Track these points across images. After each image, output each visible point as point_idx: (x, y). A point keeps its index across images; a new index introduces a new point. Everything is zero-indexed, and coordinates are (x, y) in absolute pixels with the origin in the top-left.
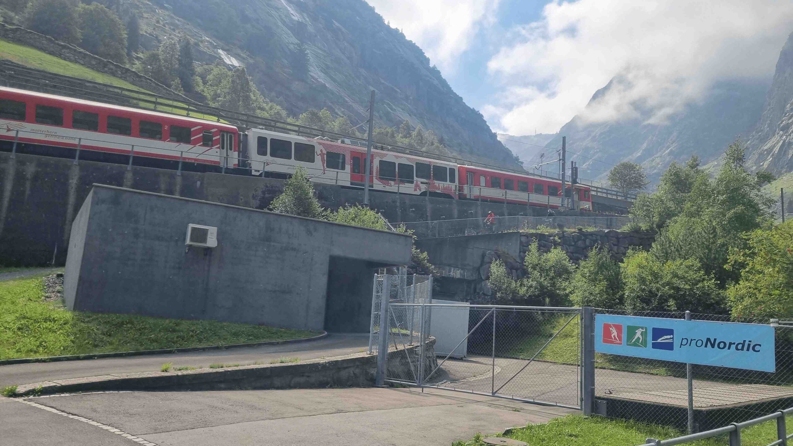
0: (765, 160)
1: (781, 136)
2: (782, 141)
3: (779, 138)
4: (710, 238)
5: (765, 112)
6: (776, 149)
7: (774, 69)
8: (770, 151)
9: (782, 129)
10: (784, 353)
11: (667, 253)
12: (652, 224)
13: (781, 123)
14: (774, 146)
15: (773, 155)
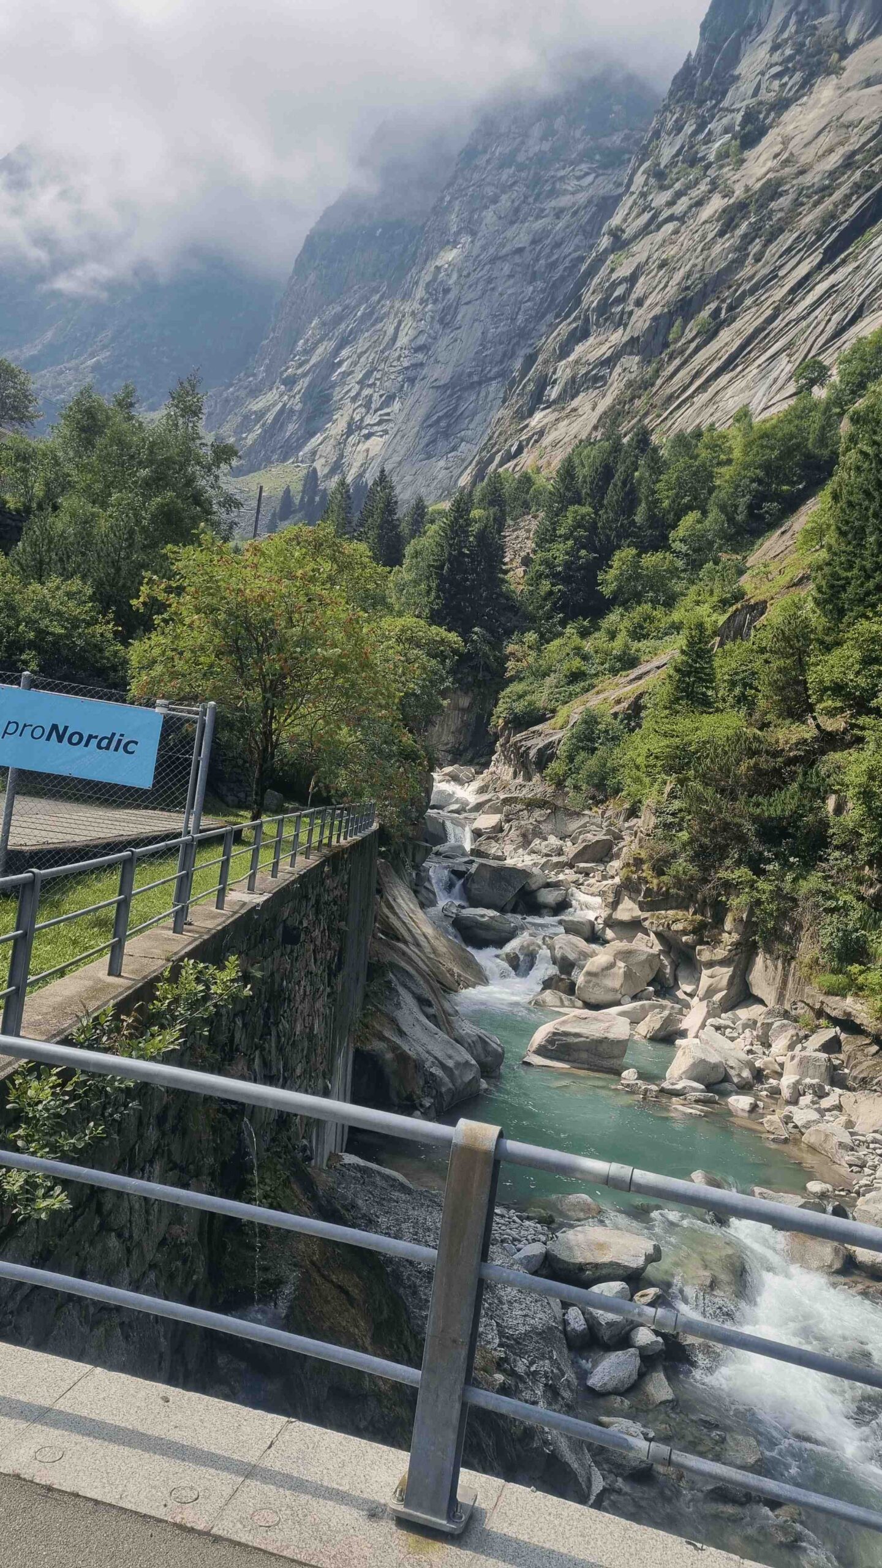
0: (250, 431)
1: (281, 395)
2: (281, 404)
3: (277, 396)
4: (121, 548)
5: (265, 342)
6: (270, 417)
7: (291, 267)
8: (260, 415)
9: (285, 382)
10: (170, 757)
11: (41, 562)
12: (30, 501)
13: (286, 370)
14: (268, 409)
15: (263, 425)
